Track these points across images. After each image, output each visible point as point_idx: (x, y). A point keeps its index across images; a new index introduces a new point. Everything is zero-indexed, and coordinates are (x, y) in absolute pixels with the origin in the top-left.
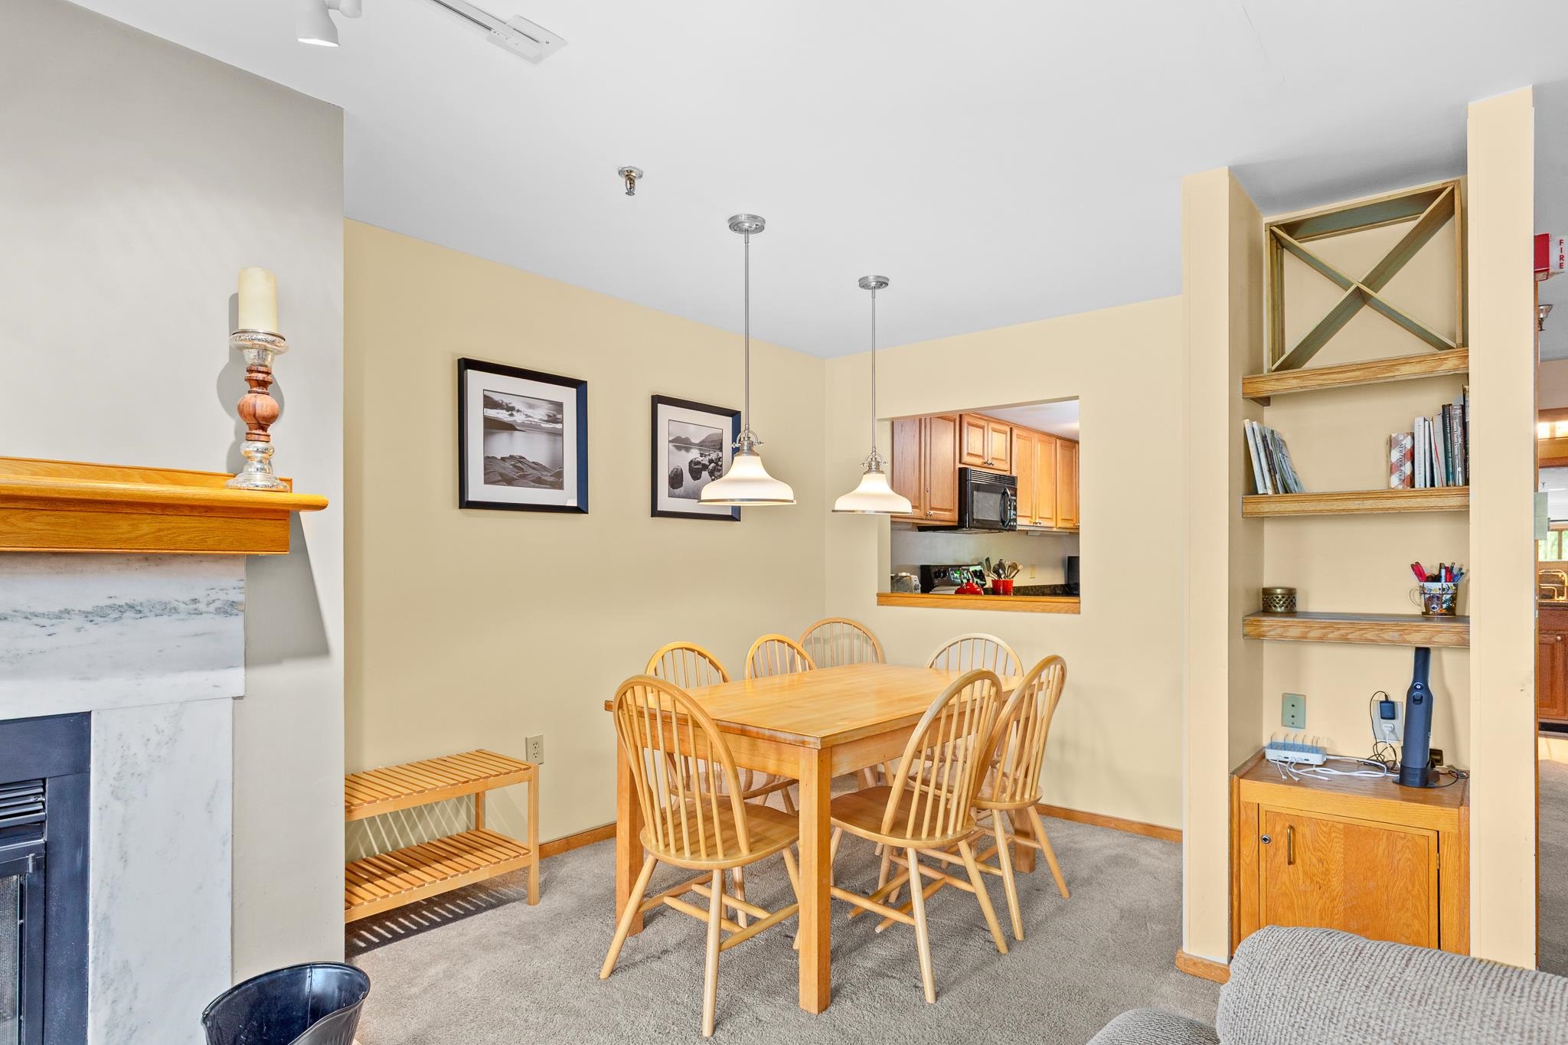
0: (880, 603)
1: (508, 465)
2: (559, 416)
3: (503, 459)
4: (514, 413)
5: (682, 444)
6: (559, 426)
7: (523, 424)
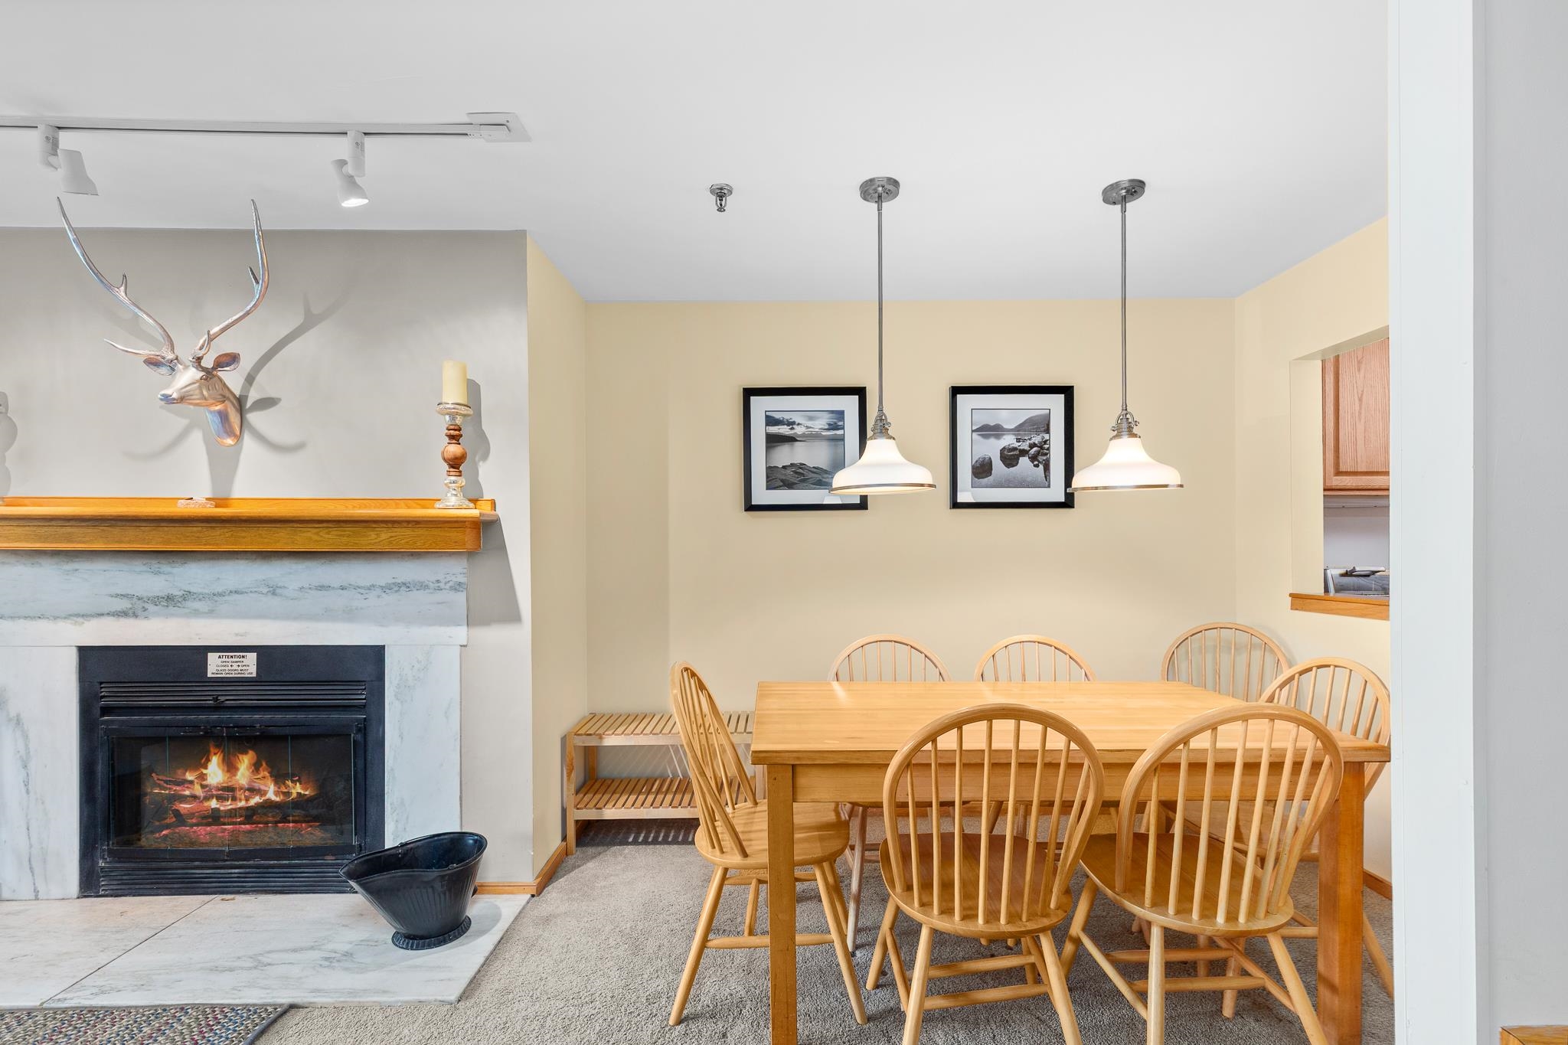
0: (1294, 607)
1: (789, 472)
2: (840, 423)
3: (784, 467)
4: (794, 426)
5: (989, 431)
6: (840, 432)
7: (804, 435)
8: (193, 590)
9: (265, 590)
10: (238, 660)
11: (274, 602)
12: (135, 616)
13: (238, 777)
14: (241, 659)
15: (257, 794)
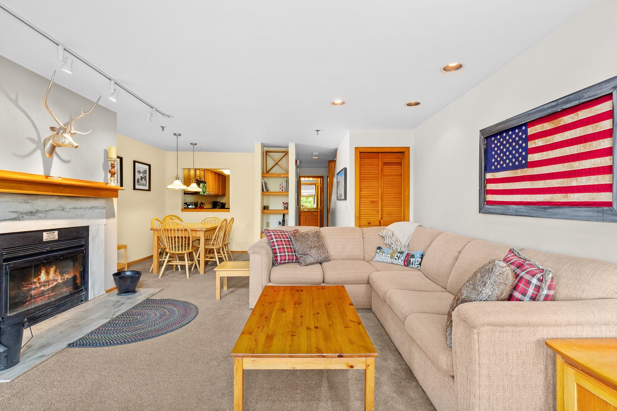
0: (182, 211)
5: (139, 172)
8: (39, 209)
9: (61, 209)
10: (53, 234)
11: (63, 213)
12: (19, 220)
13: (50, 277)
14: (54, 234)
15: (55, 281)
